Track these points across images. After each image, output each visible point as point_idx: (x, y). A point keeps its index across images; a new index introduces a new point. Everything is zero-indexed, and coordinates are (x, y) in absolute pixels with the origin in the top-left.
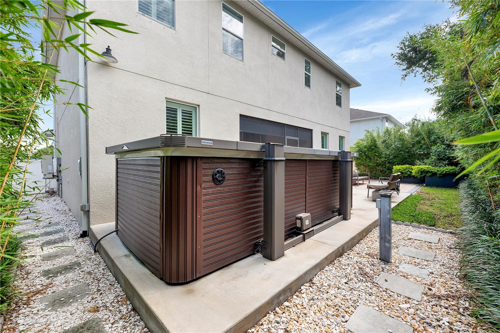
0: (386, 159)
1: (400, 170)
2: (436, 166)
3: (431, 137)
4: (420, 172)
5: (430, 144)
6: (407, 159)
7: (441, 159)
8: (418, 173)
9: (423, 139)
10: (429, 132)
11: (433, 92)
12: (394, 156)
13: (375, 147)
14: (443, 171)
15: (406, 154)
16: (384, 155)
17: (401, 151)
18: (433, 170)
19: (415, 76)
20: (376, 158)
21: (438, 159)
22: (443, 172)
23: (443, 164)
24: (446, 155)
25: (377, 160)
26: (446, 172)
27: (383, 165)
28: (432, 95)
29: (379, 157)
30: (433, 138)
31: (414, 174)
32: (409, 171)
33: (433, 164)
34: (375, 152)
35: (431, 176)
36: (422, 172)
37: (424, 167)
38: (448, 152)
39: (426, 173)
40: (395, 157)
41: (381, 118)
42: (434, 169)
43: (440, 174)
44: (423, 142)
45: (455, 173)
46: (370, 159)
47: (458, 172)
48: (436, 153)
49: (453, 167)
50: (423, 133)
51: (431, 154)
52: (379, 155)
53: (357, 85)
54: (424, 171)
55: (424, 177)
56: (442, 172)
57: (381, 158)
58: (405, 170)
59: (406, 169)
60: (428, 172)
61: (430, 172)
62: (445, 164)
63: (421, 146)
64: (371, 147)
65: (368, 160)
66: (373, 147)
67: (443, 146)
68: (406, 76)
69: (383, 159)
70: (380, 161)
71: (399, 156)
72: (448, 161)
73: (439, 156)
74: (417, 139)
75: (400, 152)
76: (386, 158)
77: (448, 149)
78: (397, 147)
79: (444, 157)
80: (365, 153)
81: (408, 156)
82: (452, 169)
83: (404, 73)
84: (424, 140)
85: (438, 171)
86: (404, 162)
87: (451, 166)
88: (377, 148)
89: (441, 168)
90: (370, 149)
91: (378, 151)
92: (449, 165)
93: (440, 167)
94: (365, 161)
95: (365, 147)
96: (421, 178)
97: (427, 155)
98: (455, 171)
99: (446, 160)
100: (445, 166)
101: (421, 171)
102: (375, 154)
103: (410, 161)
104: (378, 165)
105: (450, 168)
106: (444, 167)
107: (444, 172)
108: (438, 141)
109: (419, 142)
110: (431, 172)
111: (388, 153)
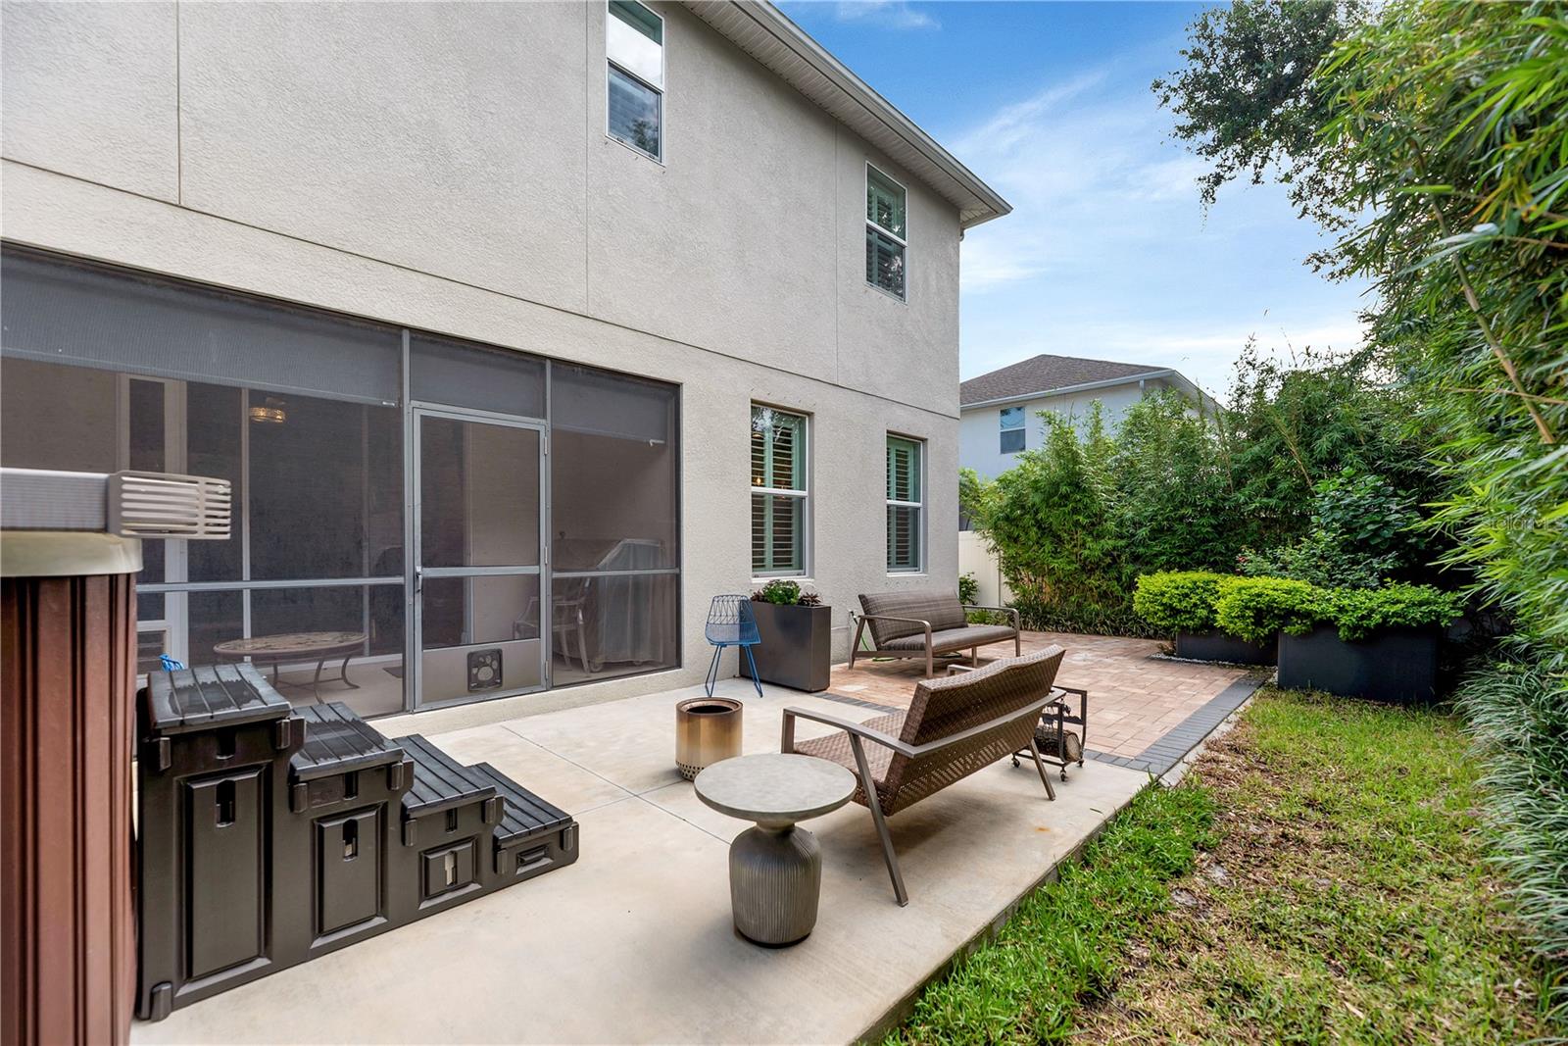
0: (1122, 543)
1: (1163, 594)
2: (1331, 581)
3: (1319, 437)
4: (1248, 613)
5: (1315, 471)
6: (1209, 541)
7: (1364, 545)
8: (1242, 617)
9: (1281, 449)
10: (1309, 419)
11: (1337, 269)
12: (1152, 531)
13: (1077, 486)
14: (1372, 611)
15: (1203, 521)
16: (1111, 525)
17: (1182, 504)
18: (1315, 607)
19: (1256, 182)
20: (1080, 535)
21: (1346, 547)
22: (1368, 617)
23: (1372, 570)
24: (1387, 523)
25: (1083, 545)
26: (1386, 617)
27: (1109, 566)
28: (1335, 280)
29: (1091, 533)
30: (1323, 444)
31: (1222, 623)
32: (1203, 602)
33: (1318, 567)
34: (1075, 511)
35: (1303, 636)
36: (1262, 612)
37: (1272, 586)
38: (1394, 507)
39: (1279, 617)
40: (1157, 533)
41: (1142, 383)
42: (1326, 600)
43: (1354, 629)
44: (1280, 463)
45: (1437, 623)
46: (1059, 540)
47: (1451, 619)
48: (1339, 514)
49: (1425, 592)
50: (1281, 422)
51: (1314, 518)
52: (1093, 524)
53: (995, 208)
54: (1270, 608)
55: (1273, 636)
56: (1363, 618)
57: (1098, 537)
58: (1186, 595)
59: (1192, 590)
60: (1289, 614)
61: (1299, 614)
62: (1383, 574)
63: (1273, 484)
64: (1056, 485)
65: (1049, 547)
66: (1064, 489)
67: (1370, 479)
68: (1218, 179)
69: (1108, 543)
70: (1094, 549)
71: (1177, 526)
72: (1397, 558)
73: (1350, 531)
74: (1256, 449)
75: (1176, 509)
76: (1121, 537)
77: (1395, 494)
78: (1167, 488)
79: (1376, 533)
80: (1036, 513)
81: (1214, 527)
82: (1421, 604)
83: (1210, 166)
84: (1289, 455)
85: (1342, 610)
86: (1198, 554)
87: (1416, 584)
88: (1084, 490)
89: (1360, 597)
90: (1056, 498)
91: (1086, 507)
92: (1399, 576)
93: (1355, 587)
94: (1035, 547)
95: (1035, 486)
96: (1257, 640)
97: (1296, 526)
98: (1438, 615)
99: (1388, 551)
100: (1383, 584)
101: (1255, 608)
102: (1076, 517)
103: (1220, 553)
104: (1088, 568)
105: (1409, 593)
106: (1374, 590)
107: (1377, 618)
108: (1350, 455)
109: (1262, 464)
110: (1308, 614)
111: (1130, 514)
